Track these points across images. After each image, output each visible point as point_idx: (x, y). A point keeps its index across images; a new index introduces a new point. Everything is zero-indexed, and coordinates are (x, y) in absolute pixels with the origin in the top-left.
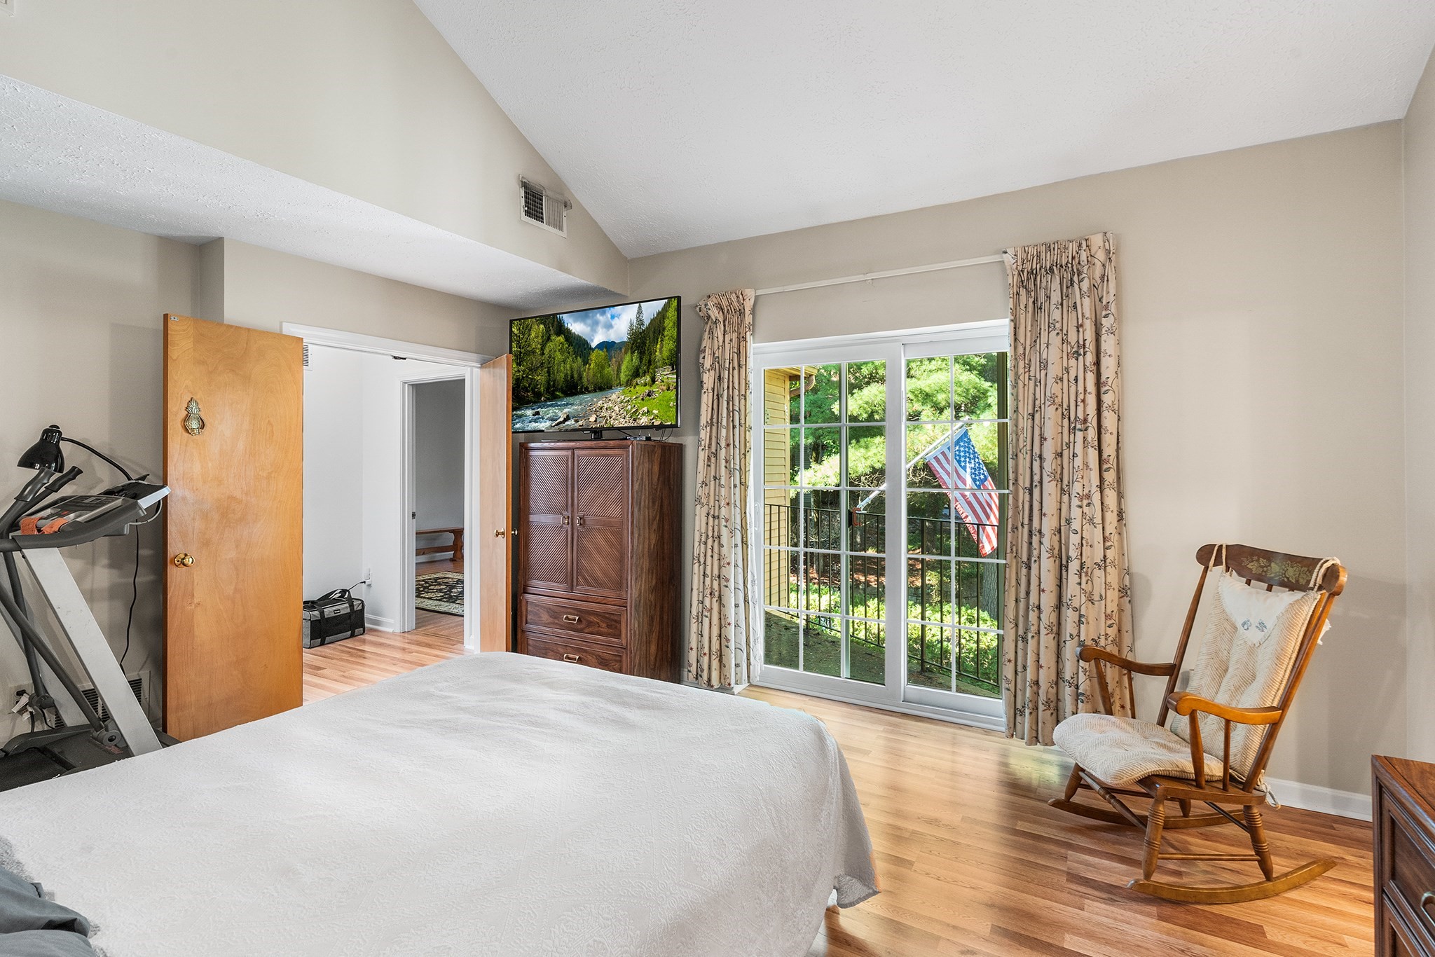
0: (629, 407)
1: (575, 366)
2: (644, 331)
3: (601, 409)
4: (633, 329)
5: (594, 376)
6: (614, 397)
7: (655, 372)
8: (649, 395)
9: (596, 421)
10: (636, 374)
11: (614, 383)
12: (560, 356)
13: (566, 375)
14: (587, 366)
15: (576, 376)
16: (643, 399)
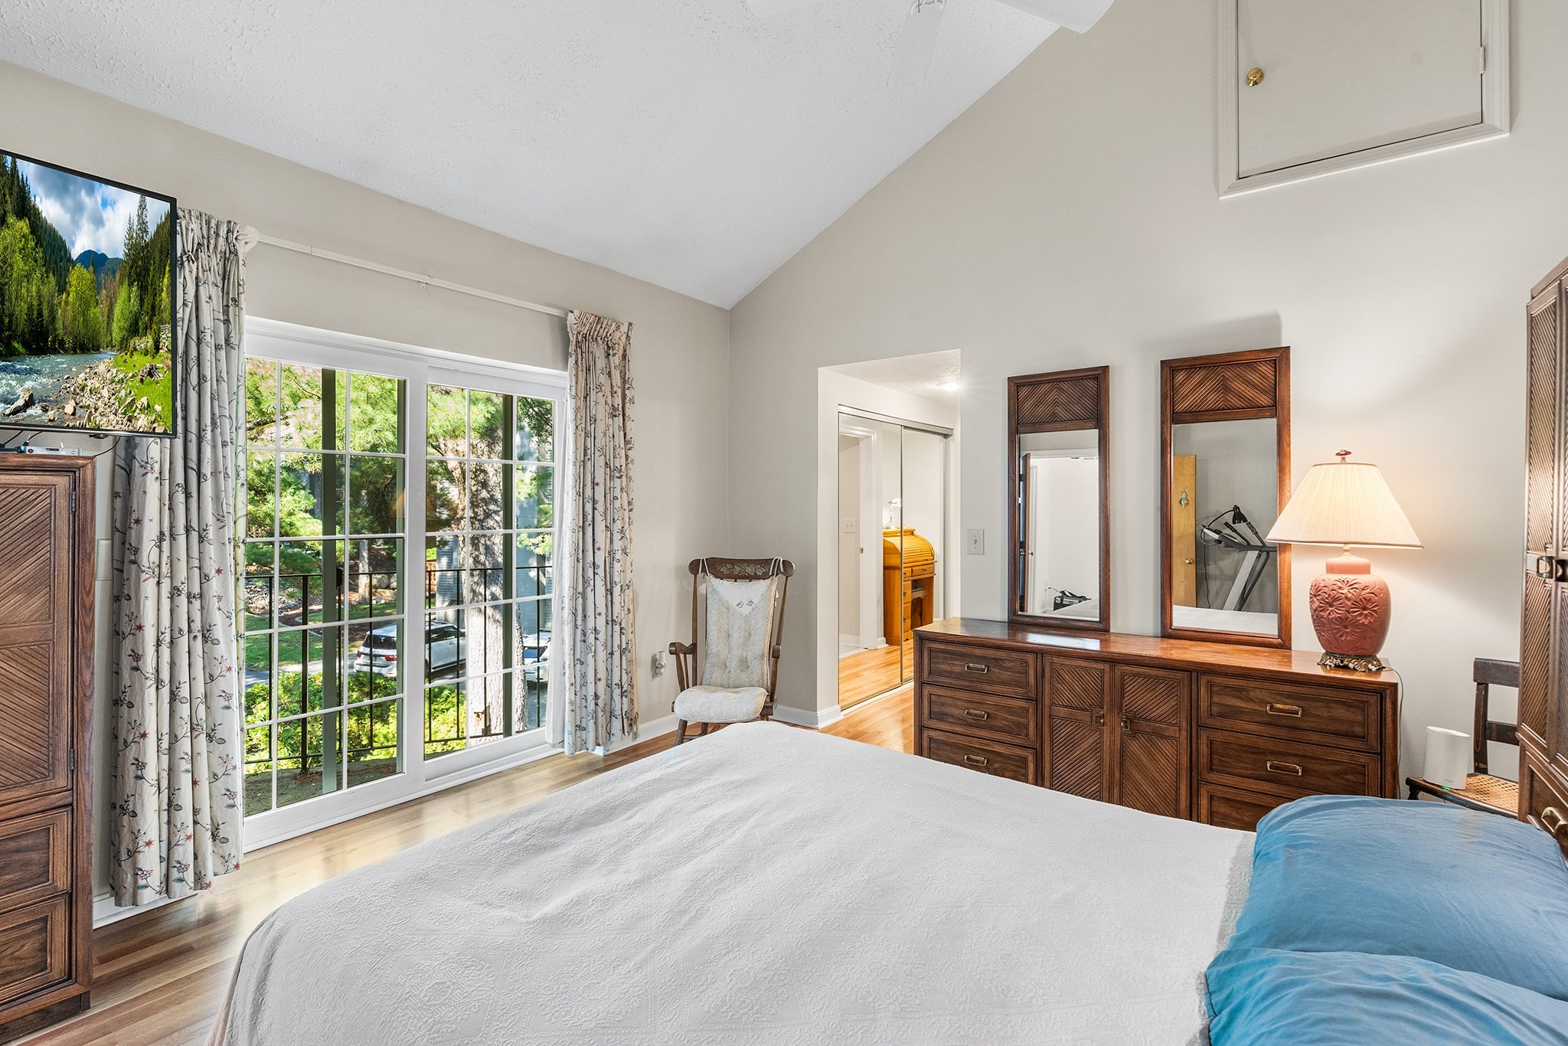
0: (123, 393)
1: (45, 290)
2: (147, 245)
3: (83, 390)
4: (132, 237)
5: (74, 319)
6: (101, 368)
7: (159, 330)
8: (150, 374)
9: (74, 414)
10: (134, 329)
11: (104, 340)
12: (21, 264)
13: (30, 308)
14: (64, 296)
15: (46, 312)
16: (142, 381)
